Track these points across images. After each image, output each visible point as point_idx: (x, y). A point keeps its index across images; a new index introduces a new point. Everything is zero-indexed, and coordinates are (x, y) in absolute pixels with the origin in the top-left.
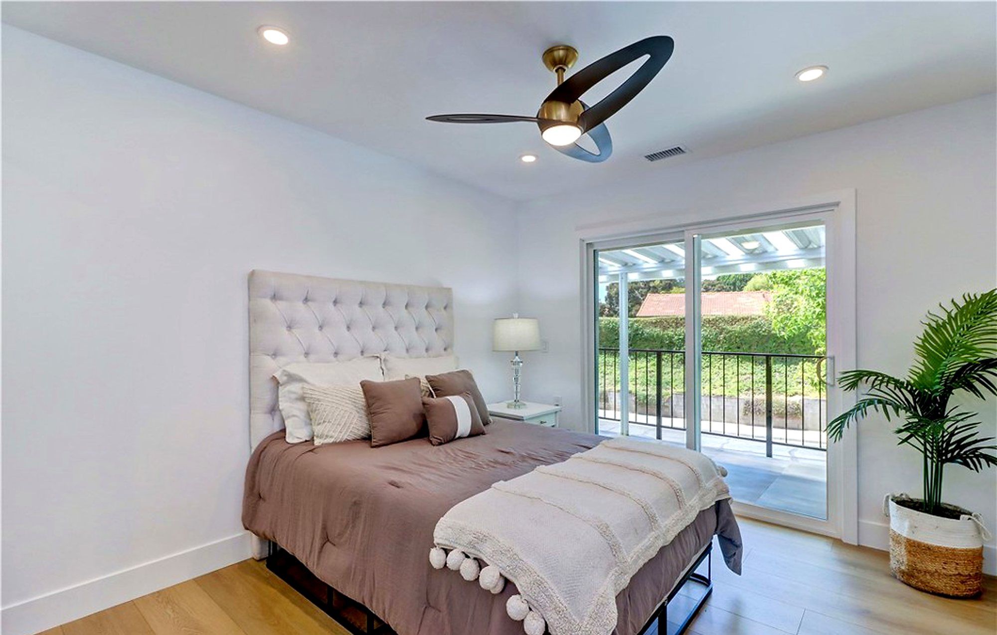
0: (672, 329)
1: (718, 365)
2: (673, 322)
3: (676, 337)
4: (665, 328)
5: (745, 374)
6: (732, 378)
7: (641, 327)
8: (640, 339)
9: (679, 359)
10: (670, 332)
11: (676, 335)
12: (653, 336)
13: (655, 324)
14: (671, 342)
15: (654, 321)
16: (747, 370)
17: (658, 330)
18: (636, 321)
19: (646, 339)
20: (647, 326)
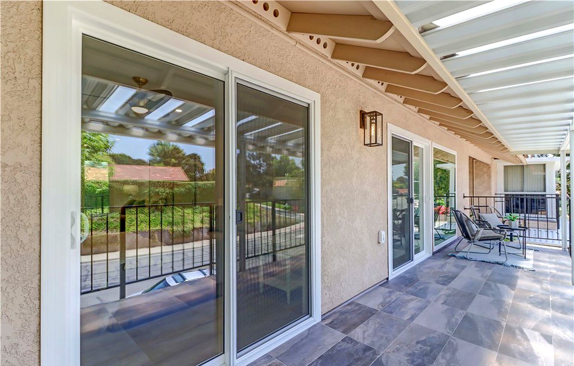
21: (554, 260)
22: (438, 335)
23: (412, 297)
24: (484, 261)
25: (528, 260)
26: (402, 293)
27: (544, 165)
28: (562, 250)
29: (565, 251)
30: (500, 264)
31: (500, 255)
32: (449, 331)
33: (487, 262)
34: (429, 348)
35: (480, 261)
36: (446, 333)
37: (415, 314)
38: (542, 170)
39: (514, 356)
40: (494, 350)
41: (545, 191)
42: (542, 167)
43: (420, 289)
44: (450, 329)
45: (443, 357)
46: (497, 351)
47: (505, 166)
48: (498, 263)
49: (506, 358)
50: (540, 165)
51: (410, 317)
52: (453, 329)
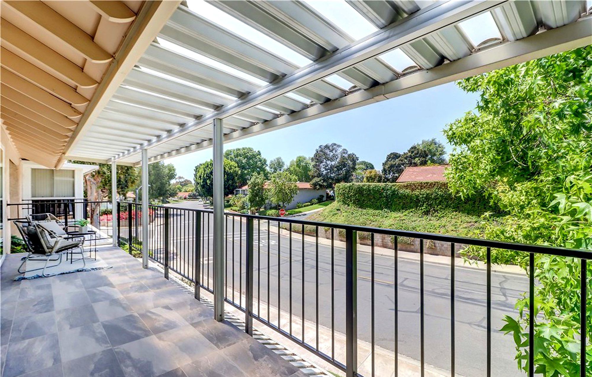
0: (418, 190)
1: (451, 215)
2: (419, 185)
3: (421, 196)
4: (413, 190)
5: (471, 222)
6: (460, 225)
7: (396, 189)
8: (396, 198)
9: (422, 211)
10: (417, 192)
11: (421, 194)
12: (405, 195)
13: (407, 187)
14: (417, 199)
15: (406, 185)
16: (472, 219)
17: (408, 191)
18: (393, 185)
19: (400, 198)
20: (401, 188)
21: (116, 255)
22: (101, 355)
23: (27, 341)
24: (64, 273)
25: (99, 261)
26: (8, 345)
27: (74, 171)
28: (113, 246)
29: (115, 246)
30: (81, 271)
31: (71, 263)
32: (106, 345)
33: (67, 273)
34: (107, 370)
35: (58, 275)
36: (106, 349)
37: (54, 354)
38: (71, 176)
39: (165, 330)
40: (150, 336)
41: (74, 196)
42: (71, 173)
43: (27, 328)
44: (106, 344)
45: (127, 367)
46: (152, 334)
47: (32, 169)
48: (78, 271)
49: (161, 334)
50: (70, 170)
51: (53, 360)
52: (108, 342)
